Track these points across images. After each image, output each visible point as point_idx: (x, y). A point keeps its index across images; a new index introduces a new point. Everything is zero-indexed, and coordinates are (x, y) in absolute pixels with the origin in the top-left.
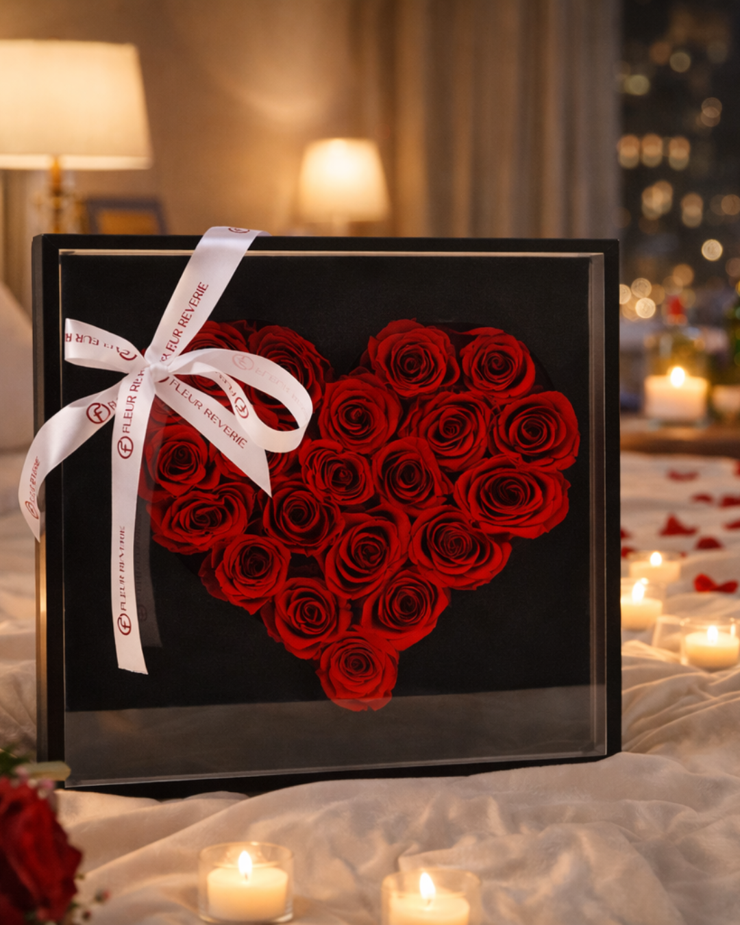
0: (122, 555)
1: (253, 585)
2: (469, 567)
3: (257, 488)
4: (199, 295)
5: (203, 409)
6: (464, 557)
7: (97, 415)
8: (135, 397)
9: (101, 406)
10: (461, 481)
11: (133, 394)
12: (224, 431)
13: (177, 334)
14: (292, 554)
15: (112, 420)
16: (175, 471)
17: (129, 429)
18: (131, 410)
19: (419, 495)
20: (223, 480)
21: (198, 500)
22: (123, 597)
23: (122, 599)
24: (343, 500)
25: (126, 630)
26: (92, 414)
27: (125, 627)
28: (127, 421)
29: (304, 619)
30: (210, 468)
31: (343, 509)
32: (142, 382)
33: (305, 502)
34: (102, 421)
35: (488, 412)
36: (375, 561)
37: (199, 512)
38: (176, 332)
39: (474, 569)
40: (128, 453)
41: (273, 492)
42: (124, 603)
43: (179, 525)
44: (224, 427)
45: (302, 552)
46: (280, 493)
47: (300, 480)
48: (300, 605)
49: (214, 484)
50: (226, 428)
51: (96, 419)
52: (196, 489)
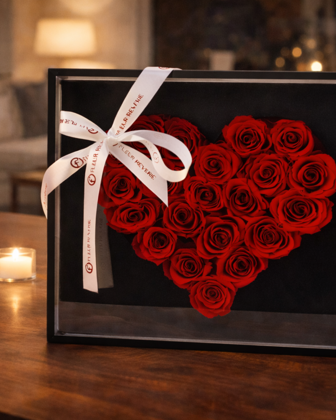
0: (89, 233)
1: (159, 252)
2: (276, 249)
3: (161, 202)
4: (138, 100)
5: (135, 160)
6: (274, 243)
7: (76, 163)
8: (97, 154)
9: (79, 160)
10: (274, 201)
11: (97, 152)
12: (145, 171)
13: (125, 120)
14: (178, 237)
15: (85, 166)
16: (118, 192)
17: (94, 170)
18: (95, 161)
19: (248, 209)
20: (144, 197)
21: (130, 207)
22: (89, 255)
23: (89, 256)
24: (207, 208)
25: (90, 271)
26: (73, 163)
27: (89, 269)
28: (93, 167)
29: (185, 269)
30: (136, 191)
31: (206, 214)
32: (102, 146)
33: (186, 210)
34: (78, 167)
35: (286, 165)
36: (225, 243)
37: (131, 214)
38: (125, 119)
39: (278, 250)
40: (93, 183)
41: (169, 204)
42: (90, 258)
43: (120, 219)
44: (145, 169)
45: (184, 235)
46: (173, 204)
47: (184, 198)
48: (184, 262)
49: (138, 199)
50: (146, 170)
51: (76, 166)
52: (129, 202)
